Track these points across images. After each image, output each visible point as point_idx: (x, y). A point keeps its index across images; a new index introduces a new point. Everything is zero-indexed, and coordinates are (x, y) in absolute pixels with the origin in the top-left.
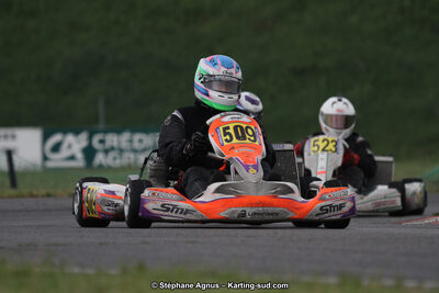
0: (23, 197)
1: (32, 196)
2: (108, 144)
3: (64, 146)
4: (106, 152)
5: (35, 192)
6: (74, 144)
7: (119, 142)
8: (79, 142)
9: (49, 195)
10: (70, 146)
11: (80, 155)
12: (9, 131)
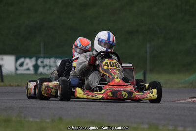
0: (6, 86)
1: (11, 86)
2: (45, 63)
3: (25, 64)
4: (44, 67)
5: (12, 84)
6: (29, 63)
7: (50, 63)
8: (32, 62)
9: (18, 86)
11: (32, 68)
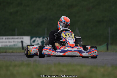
8: (40, 40)
10: (38, 41)
11: (40, 43)
12: (21, 37)
